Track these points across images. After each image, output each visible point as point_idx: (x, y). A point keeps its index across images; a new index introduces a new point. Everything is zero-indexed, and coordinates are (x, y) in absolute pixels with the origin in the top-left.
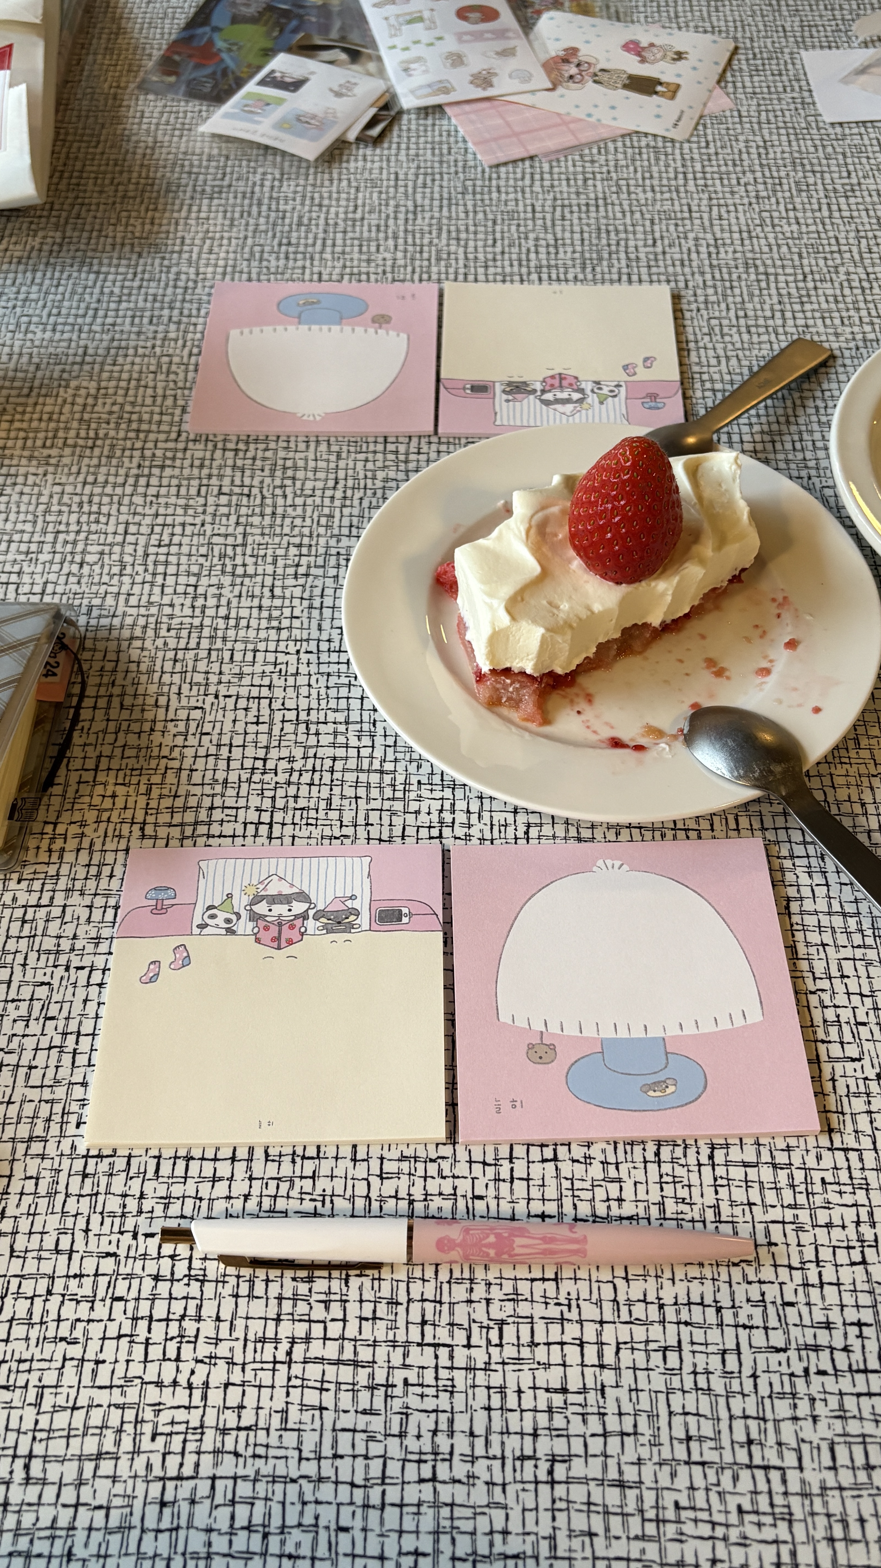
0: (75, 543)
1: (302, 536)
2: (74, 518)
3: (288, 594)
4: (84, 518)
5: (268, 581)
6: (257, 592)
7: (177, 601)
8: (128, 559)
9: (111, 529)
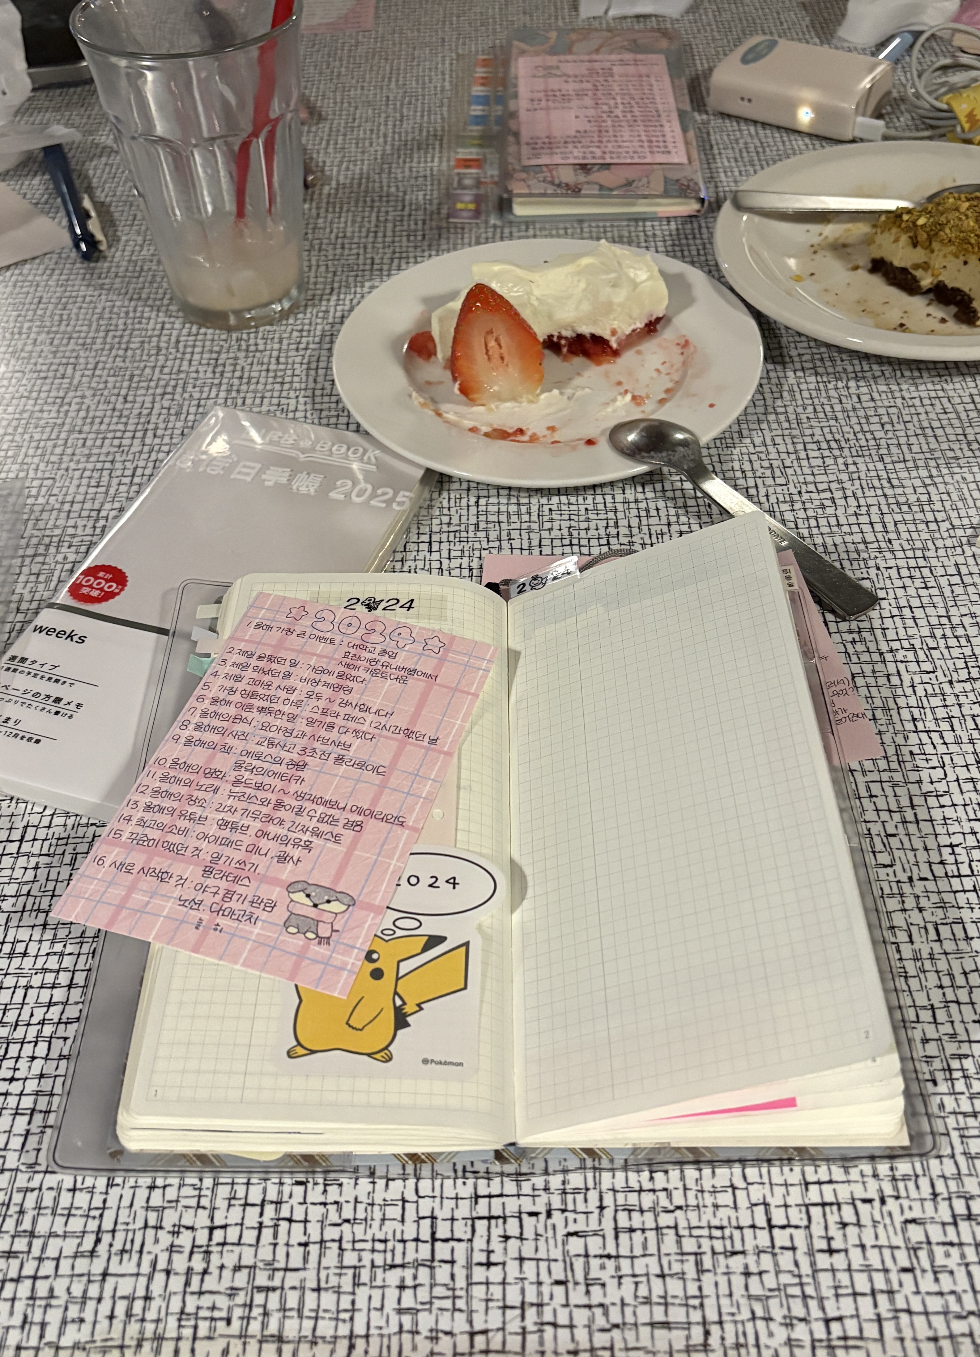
0: (121, 336)
1: (303, 324)
2: (121, 321)
3: (290, 360)
4: (129, 321)
5: (275, 354)
6: (266, 360)
7: (201, 369)
8: (163, 345)
9: (151, 326)
